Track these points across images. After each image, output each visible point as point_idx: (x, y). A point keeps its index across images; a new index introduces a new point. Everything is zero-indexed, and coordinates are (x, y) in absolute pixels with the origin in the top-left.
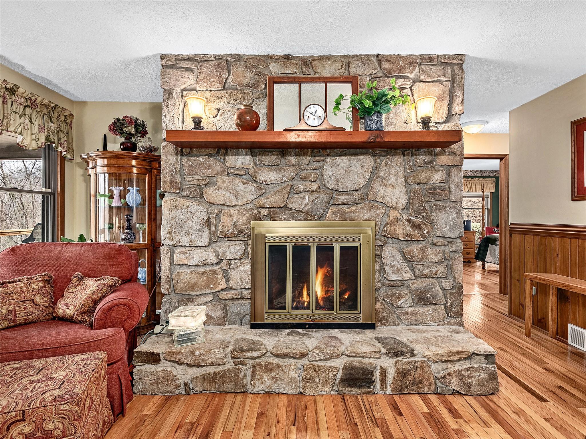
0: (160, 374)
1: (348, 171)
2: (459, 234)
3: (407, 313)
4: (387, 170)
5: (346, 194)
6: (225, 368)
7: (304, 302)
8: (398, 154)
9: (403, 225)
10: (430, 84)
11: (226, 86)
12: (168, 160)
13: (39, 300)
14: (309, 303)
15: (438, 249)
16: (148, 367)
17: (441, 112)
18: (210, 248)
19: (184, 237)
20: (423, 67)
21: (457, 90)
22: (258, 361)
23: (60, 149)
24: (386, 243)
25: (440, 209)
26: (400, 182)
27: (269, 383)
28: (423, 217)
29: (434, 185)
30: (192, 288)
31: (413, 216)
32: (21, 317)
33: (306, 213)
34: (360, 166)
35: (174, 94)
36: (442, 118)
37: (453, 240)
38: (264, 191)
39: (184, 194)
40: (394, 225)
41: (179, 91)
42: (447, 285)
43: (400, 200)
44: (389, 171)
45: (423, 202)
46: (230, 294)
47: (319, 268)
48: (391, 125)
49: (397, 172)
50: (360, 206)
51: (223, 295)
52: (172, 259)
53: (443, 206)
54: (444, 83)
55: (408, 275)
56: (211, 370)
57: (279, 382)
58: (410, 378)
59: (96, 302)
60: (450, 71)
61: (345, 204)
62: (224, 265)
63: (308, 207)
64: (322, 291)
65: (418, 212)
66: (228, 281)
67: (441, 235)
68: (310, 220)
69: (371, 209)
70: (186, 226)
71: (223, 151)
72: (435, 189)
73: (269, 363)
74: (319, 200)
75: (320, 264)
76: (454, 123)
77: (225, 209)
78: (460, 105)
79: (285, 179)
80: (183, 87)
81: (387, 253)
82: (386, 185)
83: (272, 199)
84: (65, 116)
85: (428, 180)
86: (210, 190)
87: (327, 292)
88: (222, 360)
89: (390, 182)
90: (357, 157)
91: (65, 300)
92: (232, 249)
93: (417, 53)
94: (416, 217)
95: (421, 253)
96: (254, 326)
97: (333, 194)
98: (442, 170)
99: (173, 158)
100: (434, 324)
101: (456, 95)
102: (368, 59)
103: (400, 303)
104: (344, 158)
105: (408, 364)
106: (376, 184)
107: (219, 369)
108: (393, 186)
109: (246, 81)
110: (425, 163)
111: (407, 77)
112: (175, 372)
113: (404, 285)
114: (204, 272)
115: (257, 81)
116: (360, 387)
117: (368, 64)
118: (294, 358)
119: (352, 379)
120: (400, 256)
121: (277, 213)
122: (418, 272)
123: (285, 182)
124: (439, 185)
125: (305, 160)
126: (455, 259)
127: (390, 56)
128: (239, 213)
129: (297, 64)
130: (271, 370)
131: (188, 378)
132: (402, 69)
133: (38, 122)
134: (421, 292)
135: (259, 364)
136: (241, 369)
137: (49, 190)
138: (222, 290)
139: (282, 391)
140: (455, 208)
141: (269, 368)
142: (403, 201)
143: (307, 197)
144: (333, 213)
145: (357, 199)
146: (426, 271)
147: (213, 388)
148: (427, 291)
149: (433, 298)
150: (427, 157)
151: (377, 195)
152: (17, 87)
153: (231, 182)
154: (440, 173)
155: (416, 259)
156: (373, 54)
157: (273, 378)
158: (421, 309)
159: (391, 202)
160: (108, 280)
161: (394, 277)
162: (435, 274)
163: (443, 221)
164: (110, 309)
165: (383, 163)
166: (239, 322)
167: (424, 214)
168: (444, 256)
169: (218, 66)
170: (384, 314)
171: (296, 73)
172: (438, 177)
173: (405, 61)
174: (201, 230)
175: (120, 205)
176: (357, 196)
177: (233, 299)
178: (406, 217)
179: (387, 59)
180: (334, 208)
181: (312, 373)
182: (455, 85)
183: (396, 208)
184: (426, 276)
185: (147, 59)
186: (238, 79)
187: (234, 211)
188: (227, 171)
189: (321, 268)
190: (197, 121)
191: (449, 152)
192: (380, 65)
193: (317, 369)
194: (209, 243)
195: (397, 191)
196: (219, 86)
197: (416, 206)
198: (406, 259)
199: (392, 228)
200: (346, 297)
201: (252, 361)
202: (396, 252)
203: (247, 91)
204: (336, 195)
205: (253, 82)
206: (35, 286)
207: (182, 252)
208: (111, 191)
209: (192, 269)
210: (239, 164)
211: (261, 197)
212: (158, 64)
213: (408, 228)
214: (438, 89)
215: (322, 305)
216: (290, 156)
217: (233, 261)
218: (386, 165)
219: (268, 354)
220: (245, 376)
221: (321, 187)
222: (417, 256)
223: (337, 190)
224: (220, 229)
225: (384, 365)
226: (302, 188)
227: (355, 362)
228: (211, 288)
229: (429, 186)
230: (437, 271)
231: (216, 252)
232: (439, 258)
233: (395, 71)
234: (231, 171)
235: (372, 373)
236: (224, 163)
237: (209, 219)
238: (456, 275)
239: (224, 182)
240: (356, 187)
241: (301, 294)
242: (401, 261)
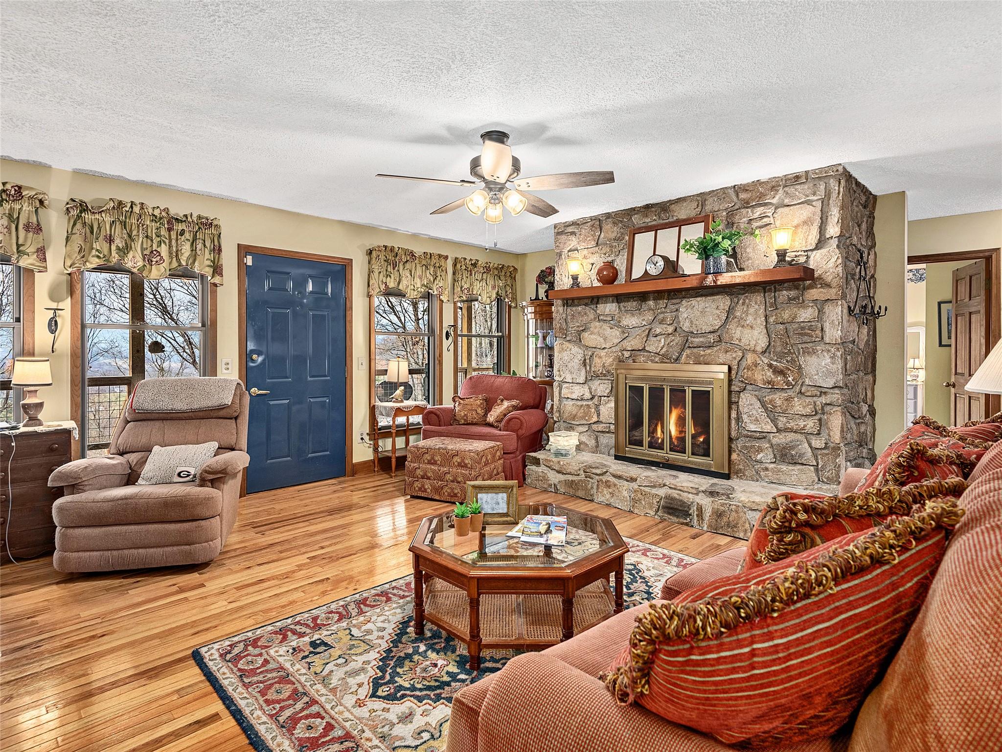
0: (540, 474)
1: (703, 312)
2: (835, 383)
3: (767, 469)
4: (745, 309)
5: (701, 337)
6: (578, 478)
7: (658, 438)
8: (758, 291)
9: (763, 370)
10: (795, 207)
11: (599, 242)
12: (558, 312)
13: (479, 411)
14: (663, 440)
15: (808, 400)
16: (534, 468)
17: (810, 237)
18: (586, 386)
19: (568, 375)
20: (786, 189)
21: (833, 209)
22: (601, 477)
23: (507, 300)
24: (744, 389)
25: (809, 353)
26: (759, 322)
27: (608, 496)
28: (787, 361)
29: (802, 324)
30: (574, 419)
31: (776, 361)
32: (470, 420)
33: (663, 355)
34: (715, 307)
35: (563, 256)
36: (811, 244)
37: (827, 390)
38: (627, 335)
39: (568, 338)
40: (753, 370)
41: (566, 252)
42: (818, 443)
43: (759, 342)
44: (748, 310)
45: (787, 344)
46: (600, 427)
47: (673, 409)
48: (748, 260)
49: (756, 311)
50: (715, 349)
51: (594, 427)
52: (560, 393)
53: (813, 349)
54: (814, 203)
55: (769, 427)
56: (570, 478)
57: (615, 497)
58: (725, 519)
59: (505, 415)
60: (822, 187)
61: (700, 347)
62: (596, 400)
63: (664, 350)
64: (676, 430)
65: (781, 356)
66: (599, 415)
67: (810, 384)
68: (666, 363)
69: (727, 352)
70: (570, 365)
71: (595, 300)
72: (803, 328)
73: (608, 481)
74: (674, 343)
75: (674, 403)
76: (828, 249)
77: (598, 352)
78: (835, 226)
79: (644, 323)
80: (568, 249)
81: (744, 400)
82: (743, 326)
83: (632, 343)
84: (510, 272)
85: (793, 319)
86: (585, 335)
87: (681, 432)
88: (577, 471)
89: (748, 322)
90: (712, 298)
91: (491, 413)
92: (602, 387)
93: (781, 175)
94: (780, 362)
95: (785, 403)
96: (617, 457)
97: (688, 336)
98: (812, 306)
99: (561, 309)
100: (800, 487)
101: (831, 215)
102: (724, 193)
103: (759, 457)
104: (699, 299)
105: (722, 505)
106: (732, 326)
107: (575, 478)
108: (752, 327)
109: (613, 236)
110: (790, 299)
111: (770, 203)
112: (549, 475)
113: (764, 438)
114: (582, 406)
115: (622, 234)
116: (678, 517)
117: (724, 198)
118: (627, 481)
119: (672, 508)
120: (759, 404)
121: (637, 356)
122: (780, 425)
123: (645, 325)
124: (809, 324)
125: (662, 303)
126: (830, 414)
127: (748, 185)
128: (607, 355)
129: (656, 211)
130: (609, 487)
131: (556, 481)
132: (762, 196)
133: (491, 282)
134: (784, 448)
135: (601, 480)
136: (588, 481)
137: (500, 334)
138: (594, 423)
139: (617, 505)
140: (829, 351)
141: (608, 485)
142: (763, 343)
143: (663, 340)
144: (688, 356)
145: (712, 341)
146: (792, 424)
147: (572, 492)
148: (792, 448)
149: (799, 456)
150: (791, 292)
151: (733, 337)
152: (478, 261)
153: (601, 327)
154: (810, 310)
155: (779, 409)
156: (730, 186)
157: (611, 493)
158: (784, 467)
159: (749, 344)
160: (514, 402)
161: (752, 427)
162: (803, 429)
163: (813, 367)
164: (510, 420)
165: (740, 302)
166: (607, 453)
167: (789, 359)
168: (815, 409)
169: (593, 226)
170: (741, 467)
171: (655, 220)
172: (806, 314)
173: (765, 186)
174: (579, 370)
175: (544, 346)
176: (712, 338)
177: (603, 432)
178: (766, 361)
179: (744, 188)
180: (688, 351)
181: (639, 495)
182: (831, 202)
183: (754, 351)
184: (791, 430)
185: (547, 228)
186: (607, 235)
187: (603, 353)
188: (598, 318)
189: (675, 408)
190: (575, 278)
191: (821, 284)
192: (737, 196)
193: (644, 493)
194: (586, 381)
195: (756, 332)
196: (593, 243)
197: (779, 349)
198: (766, 409)
199: (750, 373)
200: (701, 440)
201: (597, 477)
202: (755, 400)
203: (615, 244)
204: (691, 337)
205: (619, 235)
206: (478, 402)
207: (567, 388)
208: (536, 334)
209: (574, 402)
210: (607, 311)
211: (625, 341)
212: (552, 232)
213: (769, 374)
214: (805, 212)
215: (676, 443)
216: (649, 300)
217: (603, 398)
218: (743, 304)
219: (608, 473)
220: (592, 488)
221: (678, 329)
222: (780, 406)
223: (692, 333)
224: (593, 369)
225: (701, 502)
226: (658, 331)
227: (675, 494)
228: (586, 420)
229: (796, 326)
230: (805, 426)
231: (590, 389)
232: (808, 410)
233: (753, 200)
234: (601, 317)
235: (689, 507)
236: (596, 311)
237: (585, 360)
238: (831, 434)
239: (596, 327)
240: (711, 329)
241: (655, 430)
242: (760, 410)
